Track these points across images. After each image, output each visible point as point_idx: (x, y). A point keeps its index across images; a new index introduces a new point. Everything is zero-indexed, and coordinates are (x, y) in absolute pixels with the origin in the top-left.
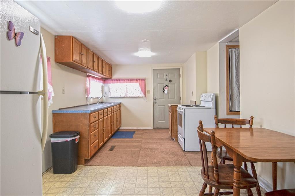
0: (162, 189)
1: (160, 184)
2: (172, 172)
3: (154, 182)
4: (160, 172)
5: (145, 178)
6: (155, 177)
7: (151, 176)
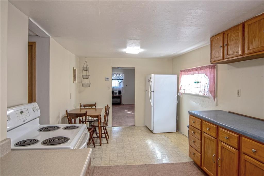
0: (123, 149)
1: (124, 152)
2: (114, 160)
3: (128, 153)
4: (124, 160)
5: (135, 155)
6: (128, 156)
7: (130, 157)
